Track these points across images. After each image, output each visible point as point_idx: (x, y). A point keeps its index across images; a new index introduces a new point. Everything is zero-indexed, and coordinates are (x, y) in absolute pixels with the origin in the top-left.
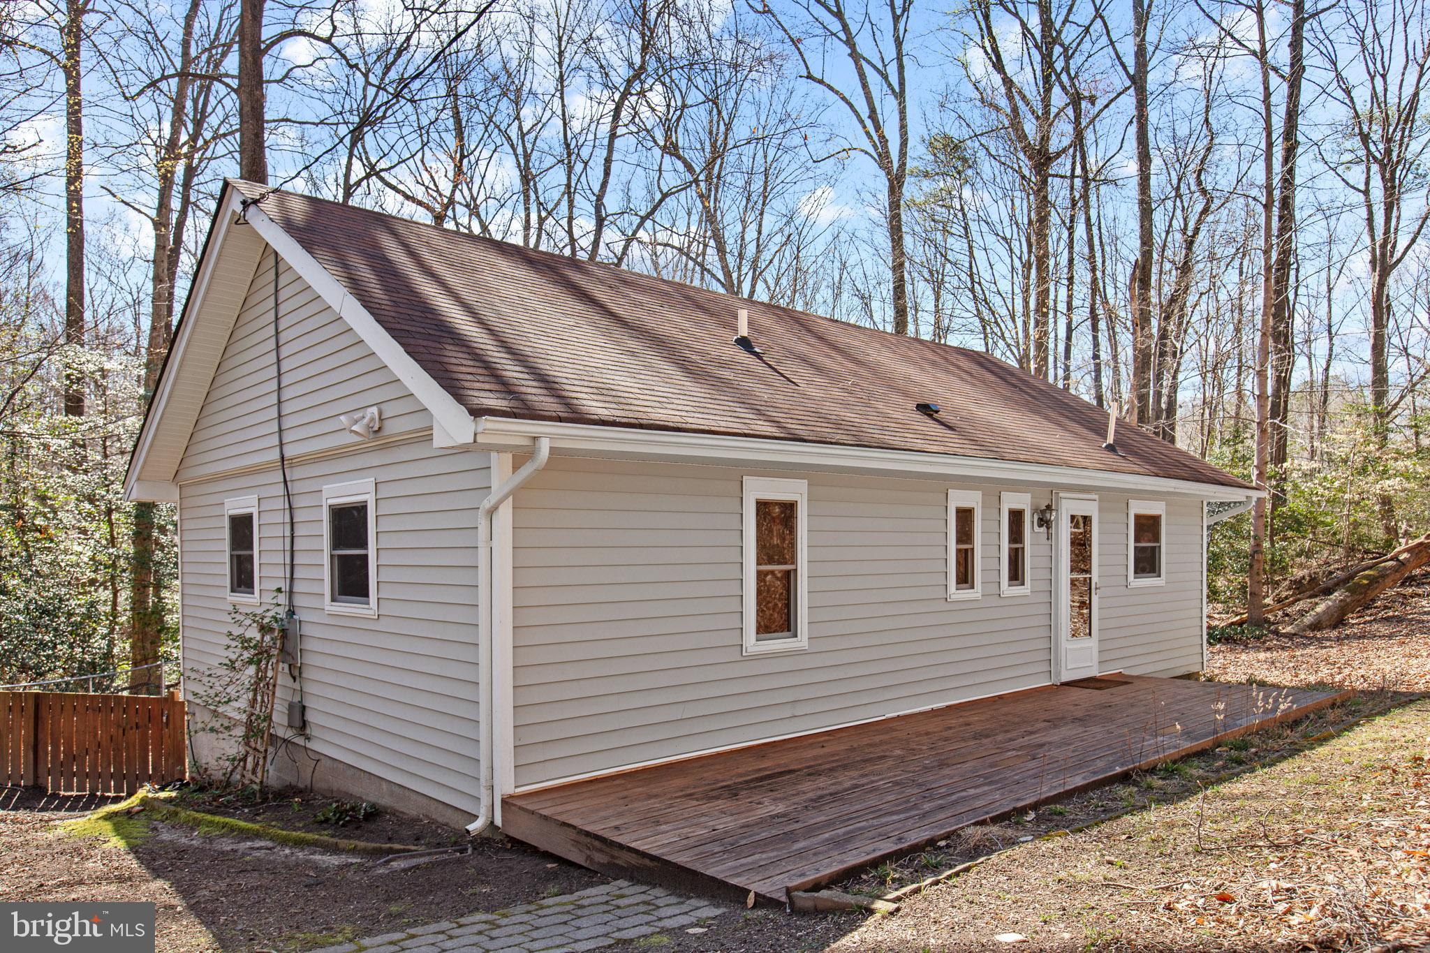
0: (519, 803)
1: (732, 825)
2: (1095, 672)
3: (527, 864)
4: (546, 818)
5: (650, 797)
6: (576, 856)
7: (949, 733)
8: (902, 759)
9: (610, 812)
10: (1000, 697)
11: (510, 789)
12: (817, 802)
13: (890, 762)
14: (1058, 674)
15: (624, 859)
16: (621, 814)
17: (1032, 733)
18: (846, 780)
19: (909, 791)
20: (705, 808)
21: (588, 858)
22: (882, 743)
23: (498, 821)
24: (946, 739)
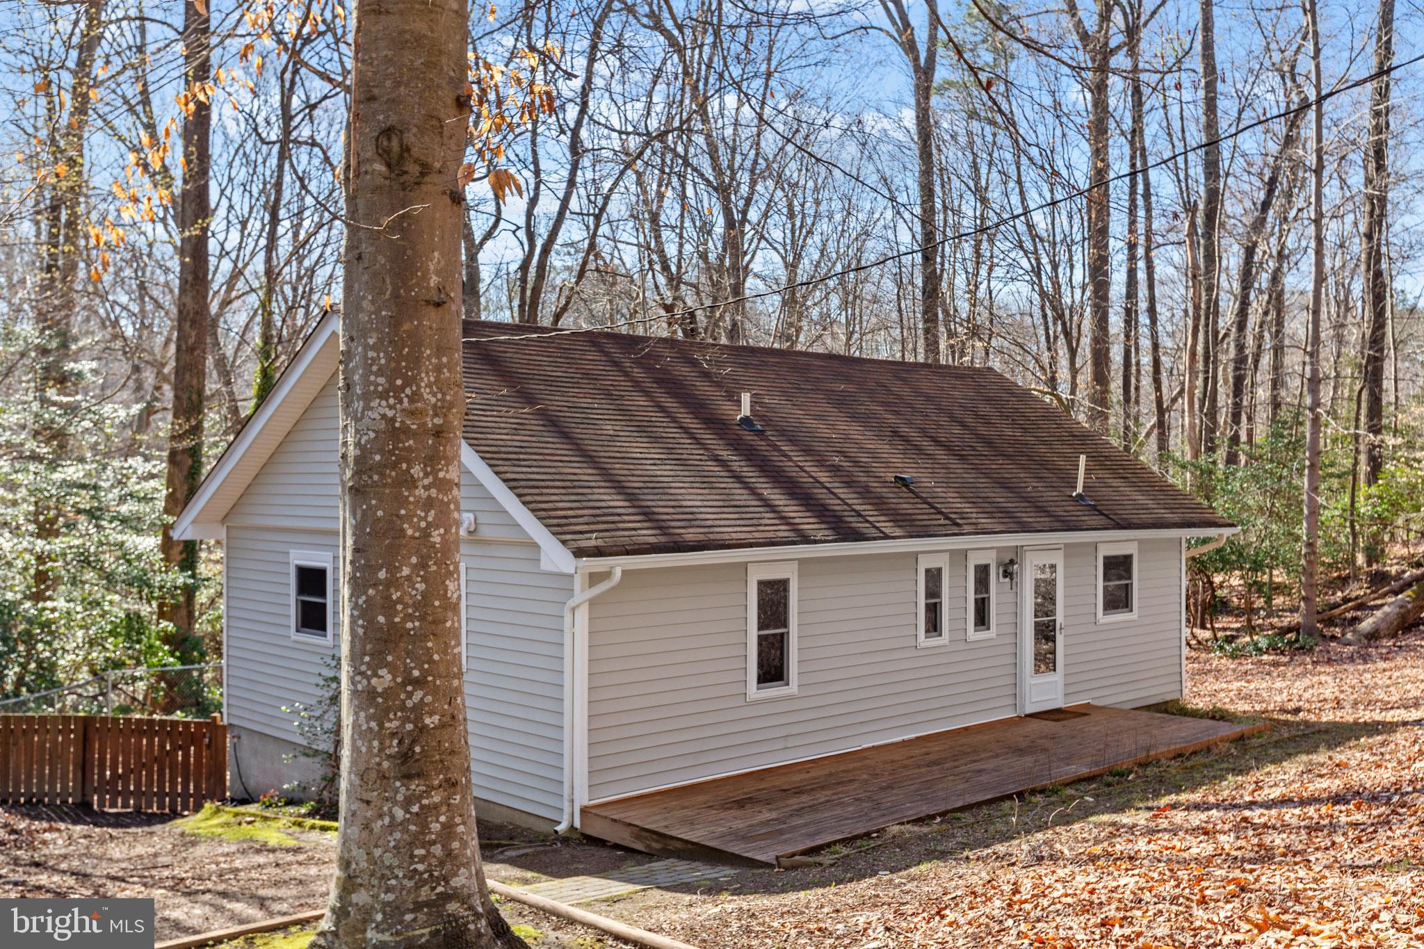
0: (594, 811)
1: (741, 826)
2: (1060, 703)
3: (604, 853)
4: (615, 821)
5: (684, 808)
6: (638, 846)
7: (910, 762)
8: (866, 781)
9: (658, 817)
10: (966, 729)
11: (586, 803)
12: (799, 812)
13: (856, 785)
14: (1023, 706)
15: (673, 845)
16: (666, 819)
17: (975, 761)
18: (822, 796)
19: (865, 804)
20: (723, 815)
21: (648, 846)
22: (854, 769)
23: (577, 824)
24: (905, 767)
